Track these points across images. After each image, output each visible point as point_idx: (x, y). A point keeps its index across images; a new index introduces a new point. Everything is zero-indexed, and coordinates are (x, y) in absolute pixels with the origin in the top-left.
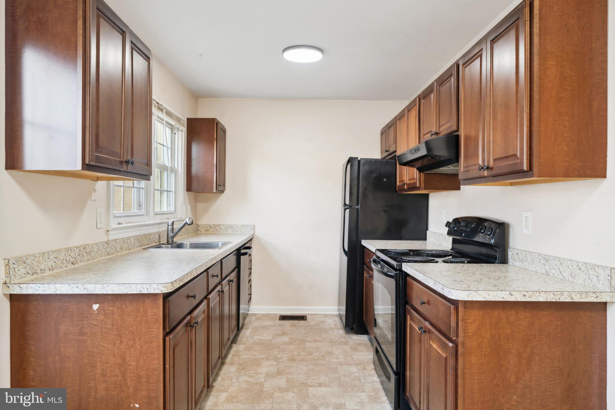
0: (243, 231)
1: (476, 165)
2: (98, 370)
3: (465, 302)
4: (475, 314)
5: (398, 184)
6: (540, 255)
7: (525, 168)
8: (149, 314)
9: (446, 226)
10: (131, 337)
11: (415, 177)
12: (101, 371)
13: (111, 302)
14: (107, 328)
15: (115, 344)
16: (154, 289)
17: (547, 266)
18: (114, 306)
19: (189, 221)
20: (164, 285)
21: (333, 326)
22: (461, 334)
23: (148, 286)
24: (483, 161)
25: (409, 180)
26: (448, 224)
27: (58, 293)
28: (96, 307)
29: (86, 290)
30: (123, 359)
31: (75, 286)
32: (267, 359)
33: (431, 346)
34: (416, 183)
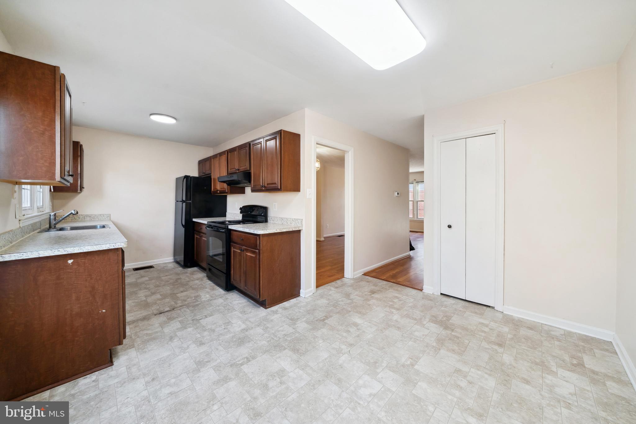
0: (100, 218)
1: (259, 185)
2: (73, 298)
3: (263, 235)
4: (265, 238)
5: (212, 190)
6: (280, 218)
7: (279, 188)
8: (111, 260)
9: (240, 209)
10: (99, 275)
11: (225, 187)
12: (75, 298)
13: (83, 257)
14: (80, 272)
15: (86, 280)
16: (119, 245)
17: (282, 221)
18: (85, 259)
19: (75, 212)
20: (125, 243)
21: (174, 267)
22: (261, 246)
23: (114, 245)
24: (263, 183)
25: (221, 189)
26: (241, 209)
27: (41, 256)
28: (70, 262)
29: (66, 251)
30: (93, 288)
31: (56, 250)
32: (140, 290)
33: (246, 255)
34: (226, 190)
